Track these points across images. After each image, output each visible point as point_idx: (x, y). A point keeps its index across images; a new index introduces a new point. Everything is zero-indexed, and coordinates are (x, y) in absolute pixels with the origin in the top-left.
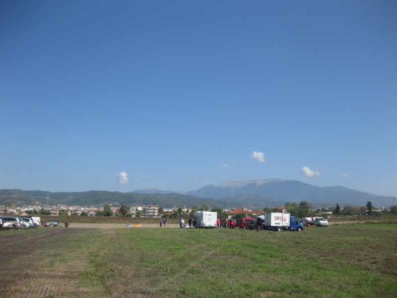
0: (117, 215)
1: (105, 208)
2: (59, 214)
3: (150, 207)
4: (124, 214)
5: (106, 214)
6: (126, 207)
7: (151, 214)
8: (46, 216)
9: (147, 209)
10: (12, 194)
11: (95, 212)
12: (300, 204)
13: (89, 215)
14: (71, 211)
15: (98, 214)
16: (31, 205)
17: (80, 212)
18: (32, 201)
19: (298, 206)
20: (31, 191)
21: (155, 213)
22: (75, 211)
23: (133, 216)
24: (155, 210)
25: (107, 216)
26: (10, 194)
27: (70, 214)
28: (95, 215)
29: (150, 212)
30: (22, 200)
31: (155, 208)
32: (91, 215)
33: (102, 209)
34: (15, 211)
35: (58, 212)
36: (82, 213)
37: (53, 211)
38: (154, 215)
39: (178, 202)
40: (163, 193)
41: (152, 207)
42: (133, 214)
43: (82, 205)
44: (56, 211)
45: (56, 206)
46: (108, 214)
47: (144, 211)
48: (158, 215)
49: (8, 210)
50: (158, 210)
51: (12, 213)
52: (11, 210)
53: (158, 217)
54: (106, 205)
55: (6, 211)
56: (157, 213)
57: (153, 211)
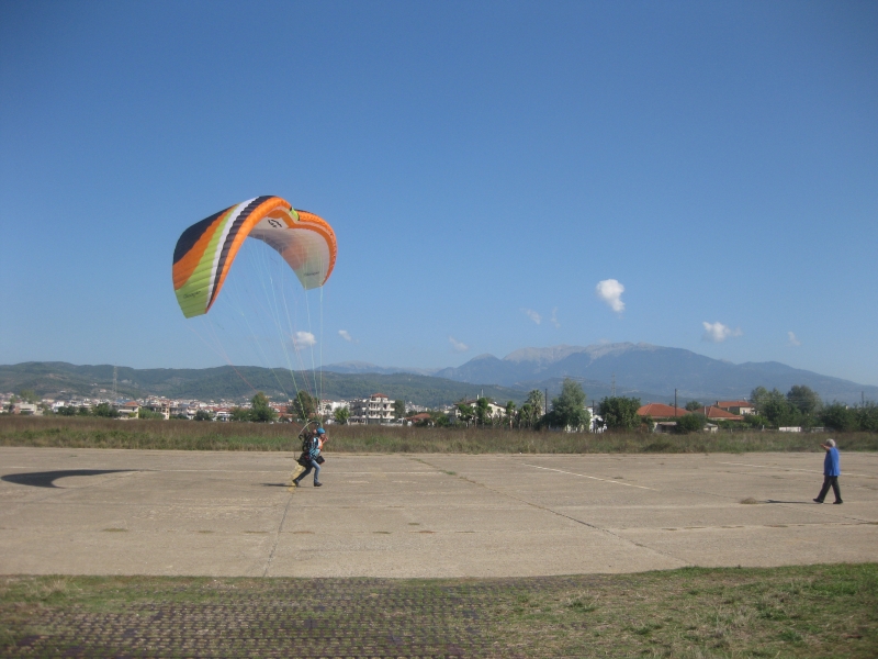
0: (286, 419)
1: (254, 406)
2: (140, 416)
3: (373, 399)
4: (303, 417)
5: (256, 416)
6: (310, 400)
7: (375, 417)
8: (107, 419)
9: (364, 405)
10: (50, 372)
11: (230, 411)
12: (789, 394)
13: (215, 419)
14: (171, 409)
15: (237, 415)
16: (89, 397)
17: (192, 412)
18: (92, 388)
19: (785, 398)
20: (90, 366)
21: (385, 414)
22: (181, 408)
23: (329, 422)
24: (385, 406)
25: (258, 421)
26: (45, 372)
27: (167, 417)
28: (230, 418)
29: (372, 413)
30: (69, 385)
31: (385, 401)
32: (219, 418)
33: (248, 406)
34: (33, 408)
35: (137, 410)
36: (198, 413)
37: (124, 408)
38: (382, 420)
41: (378, 400)
42: (326, 417)
43: (204, 397)
44: (133, 409)
45: (145, 398)
46: (262, 416)
47: (357, 408)
48: (392, 421)
49: (16, 405)
50: (392, 406)
51: (26, 413)
52: (23, 406)
53: (393, 425)
54: (256, 397)
55: (11, 407)
56: (392, 413)
57: (382, 408)
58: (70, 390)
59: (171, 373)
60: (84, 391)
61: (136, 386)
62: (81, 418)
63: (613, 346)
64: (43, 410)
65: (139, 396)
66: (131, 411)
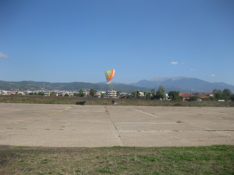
0: (88, 96)
1: (80, 93)
2: (50, 95)
3: (111, 91)
4: (92, 96)
5: (80, 95)
6: (94, 91)
7: (111, 96)
8: (41, 96)
9: (108, 92)
10: (28, 83)
11: (73, 94)
12: (223, 91)
13: (70, 96)
14: (58, 93)
15: (76, 95)
16: (38, 90)
17: (64, 94)
18: (39, 88)
19: (222, 92)
20: (39, 82)
21: (114, 95)
22: (61, 93)
23: (99, 97)
24: (114, 93)
26: (27, 83)
27: (57, 95)
28: (74, 96)
29: (111, 94)
30: (34, 87)
31: (114, 91)
32: (71, 96)
33: (78, 92)
34: (22, 93)
35: (49, 93)
36: (66, 94)
37: (46, 93)
38: (114, 97)
39: (125, 89)
40: (116, 84)
41: (112, 91)
42: (99, 95)
44: (48, 93)
46: (82, 95)
47: (107, 93)
48: (116, 97)
49: (18, 92)
50: (116, 93)
51: (21, 94)
52: (20, 92)
53: (116, 98)
54: (80, 90)
55: (17, 93)
56: (116, 95)
57: (113, 94)
58: (34, 88)
59: (60, 84)
60: (37, 88)
61: (51, 87)
62: (35, 95)
63: (178, 77)
64: (25, 93)
65: (52, 90)
66: (48, 94)
